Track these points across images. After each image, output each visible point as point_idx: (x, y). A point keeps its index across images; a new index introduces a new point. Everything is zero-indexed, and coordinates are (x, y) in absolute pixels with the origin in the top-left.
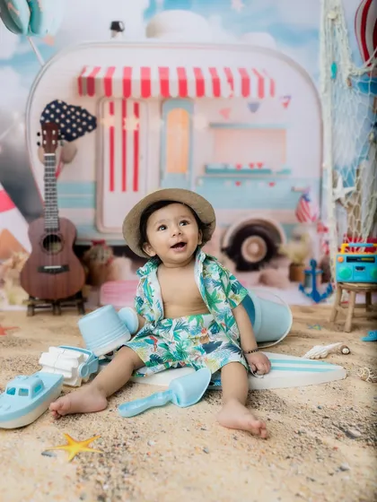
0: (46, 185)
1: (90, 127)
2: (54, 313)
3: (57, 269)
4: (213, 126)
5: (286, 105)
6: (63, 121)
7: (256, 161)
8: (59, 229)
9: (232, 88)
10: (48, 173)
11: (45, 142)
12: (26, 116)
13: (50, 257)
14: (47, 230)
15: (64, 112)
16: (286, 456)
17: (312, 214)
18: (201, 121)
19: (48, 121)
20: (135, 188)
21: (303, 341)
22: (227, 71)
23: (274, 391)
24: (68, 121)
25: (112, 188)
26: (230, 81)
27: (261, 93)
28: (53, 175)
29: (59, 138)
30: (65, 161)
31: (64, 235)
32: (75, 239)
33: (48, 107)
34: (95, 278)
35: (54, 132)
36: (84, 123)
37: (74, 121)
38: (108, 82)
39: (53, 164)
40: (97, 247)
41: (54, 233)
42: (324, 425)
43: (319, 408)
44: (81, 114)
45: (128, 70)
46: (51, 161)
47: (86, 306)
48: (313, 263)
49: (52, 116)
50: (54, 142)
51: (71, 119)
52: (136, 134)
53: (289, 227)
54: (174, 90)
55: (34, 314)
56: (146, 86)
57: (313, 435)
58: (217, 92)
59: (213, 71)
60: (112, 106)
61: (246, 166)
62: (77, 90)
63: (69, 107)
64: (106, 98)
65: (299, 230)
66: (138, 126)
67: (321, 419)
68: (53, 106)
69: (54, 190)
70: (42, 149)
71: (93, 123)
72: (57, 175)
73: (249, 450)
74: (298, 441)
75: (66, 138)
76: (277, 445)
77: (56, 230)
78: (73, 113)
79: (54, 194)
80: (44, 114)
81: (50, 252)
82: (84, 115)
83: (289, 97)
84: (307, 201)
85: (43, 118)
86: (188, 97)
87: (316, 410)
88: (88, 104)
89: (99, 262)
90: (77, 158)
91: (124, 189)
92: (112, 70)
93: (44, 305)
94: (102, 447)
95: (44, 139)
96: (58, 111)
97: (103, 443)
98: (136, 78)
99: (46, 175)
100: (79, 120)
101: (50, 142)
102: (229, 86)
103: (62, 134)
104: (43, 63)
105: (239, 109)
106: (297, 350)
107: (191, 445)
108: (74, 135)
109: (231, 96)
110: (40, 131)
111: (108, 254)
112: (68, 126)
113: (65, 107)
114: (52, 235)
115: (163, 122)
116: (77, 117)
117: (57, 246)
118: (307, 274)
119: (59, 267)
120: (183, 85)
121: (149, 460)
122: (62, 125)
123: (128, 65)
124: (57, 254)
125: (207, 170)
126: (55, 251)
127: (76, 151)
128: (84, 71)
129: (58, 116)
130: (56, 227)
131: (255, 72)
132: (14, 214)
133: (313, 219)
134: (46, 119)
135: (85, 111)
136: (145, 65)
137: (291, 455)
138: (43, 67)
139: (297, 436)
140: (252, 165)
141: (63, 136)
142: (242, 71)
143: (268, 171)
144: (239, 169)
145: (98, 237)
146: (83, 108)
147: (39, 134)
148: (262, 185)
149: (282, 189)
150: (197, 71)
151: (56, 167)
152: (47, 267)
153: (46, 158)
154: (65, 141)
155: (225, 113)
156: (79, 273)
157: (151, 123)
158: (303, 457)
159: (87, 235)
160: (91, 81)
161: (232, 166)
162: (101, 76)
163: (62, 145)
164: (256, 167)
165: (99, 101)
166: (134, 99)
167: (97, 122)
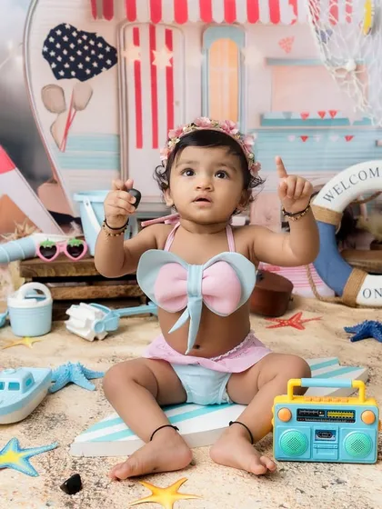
1: (109, 62)
4: (270, 61)
6: (72, 52)
7: (327, 109)
9: (295, 10)
12: (25, 46)
15: (72, 40)
18: (254, 57)
19: (52, 53)
24: (79, 53)
25: (139, 144)
30: (77, 107)
33: (52, 33)
36: (101, 56)
37: (86, 53)
44: (96, 44)
49: (58, 46)
51: (82, 50)
52: (169, 72)
54: (218, 14)
58: (275, 17)
60: (136, 32)
61: (314, 115)
62: (90, 10)
63: (81, 34)
64: (129, 23)
66: (171, 61)
68: (59, 33)
71: (110, 57)
72: (68, 125)
75: (76, 77)
78: (86, 43)
80: (47, 43)
82: (100, 45)
85: (46, 49)
86: (236, 23)
88: (105, 30)
90: (92, 102)
91: (155, 145)
96: (66, 39)
102: (291, 7)
108: (88, 72)
109: (294, 21)
112: (80, 59)
113: (74, 34)
115: (204, 57)
116: (91, 48)
122: (72, 59)
125: (263, 120)
127: (90, 95)
132: (15, 176)
134: (49, 51)
135: (101, 40)
140: (322, 114)
141: (73, 74)
143: (344, 121)
144: (305, 118)
146: (98, 35)
148: (332, 142)
151: (67, 114)
154: (76, 81)
155: (286, 44)
157: (188, 58)
161: (296, 116)
164: (328, 116)
165: (118, 27)
166: (165, 25)
167: (118, 55)
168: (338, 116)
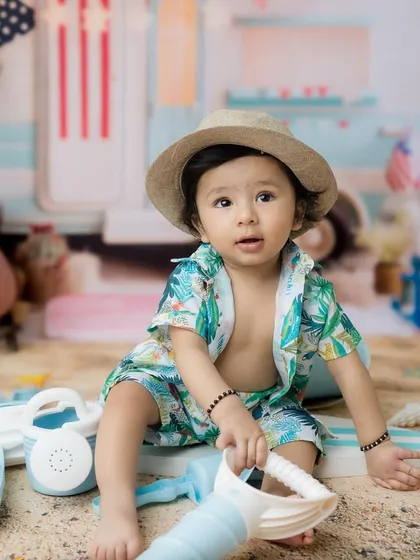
1: (24, 26)
7: (314, 82)
17: (414, 177)
20: (105, 133)
25: (64, 132)
34: (33, 292)
36: (14, 20)
40: (40, 235)
44: (9, 3)
47: (21, 338)
48: (416, 263)
52: (105, 39)
53: (373, 199)
61: (297, 93)
65: (390, 204)
66: (108, 23)
71: (30, 18)
82: (13, 5)
84: (406, 152)
87: (398, 514)
89: (43, 262)
91: (85, 133)
100: (4, 15)
111: (59, 248)
116: (1, 8)
118: (406, 282)
125: (230, 100)
133: (417, 184)
139: (360, 557)
140: (308, 91)
143: (337, 102)
144: (285, 98)
145: (40, 219)
148: (326, 126)
149: (361, 132)
157: (130, 19)
159: (22, 214)
161: (274, 93)
164: (315, 94)
167: (36, 17)
168: (329, 94)
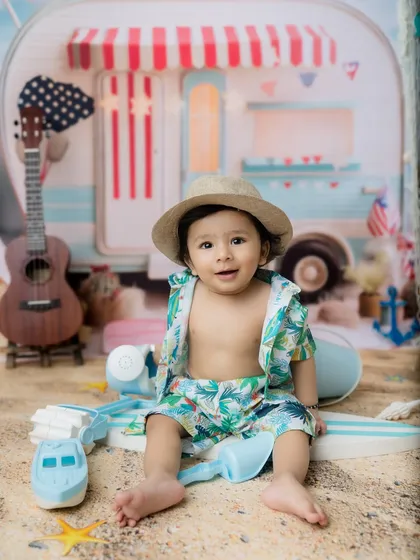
0: (28, 192)
1: (86, 112)
2: (41, 364)
3: (44, 305)
4: (252, 106)
5: (352, 74)
6: (48, 104)
7: (311, 152)
8: (46, 251)
9: (278, 53)
10: (30, 175)
11: (25, 134)
13: (35, 288)
14: (31, 253)
15: (48, 91)
16: (351, 545)
17: (390, 225)
18: (235, 101)
19: (28, 105)
20: (148, 194)
21: (378, 397)
22: (271, 30)
23: (337, 463)
24: (56, 104)
25: (116, 194)
26: (275, 43)
27: (317, 60)
28: (36, 178)
29: (43, 127)
30: (53, 158)
31: (54, 259)
32: (69, 265)
33: (28, 85)
34: (96, 316)
35: (37, 120)
36: (78, 107)
37: (62, 104)
38: (108, 50)
39: (36, 163)
40: (99, 274)
41: (40, 257)
42: (403, 505)
43: (396, 484)
44: (73, 94)
45: (135, 33)
46: (34, 160)
47: (85, 354)
48: (393, 292)
49: (34, 98)
50: (37, 133)
51: (59, 101)
52: (148, 120)
53: (358, 243)
54: (198, 59)
55: (15, 365)
56: (160, 53)
57: (387, 518)
58: (257, 59)
59: (251, 30)
60: (114, 82)
61: (298, 161)
62: (65, 62)
63: (57, 85)
64: (107, 72)
65: (371, 247)
66: (150, 109)
67: (398, 497)
68: (35, 85)
69: (38, 198)
70: (22, 144)
71: (89, 106)
72: (42, 177)
73: (301, 538)
74: (367, 526)
75: (53, 128)
76: (340, 532)
77: (42, 252)
78: (62, 94)
79: (39, 204)
80: (22, 95)
81: (35, 282)
82: (77, 96)
83: (357, 64)
84: (383, 206)
86: (216, 68)
87: (393, 487)
88: (82, 80)
89: (101, 295)
90: (68, 153)
91: (133, 195)
92: (113, 33)
93: (30, 353)
94: (107, 535)
95: (24, 128)
96: (42, 90)
97: (109, 531)
98: (146, 43)
99: (28, 179)
100: (70, 103)
101: (31, 134)
102: (272, 50)
103: (48, 121)
104: (19, 24)
105: (288, 82)
106: (369, 408)
107: (224, 533)
108: (64, 123)
109: (276, 64)
110: (18, 118)
111: (113, 284)
112: (56, 111)
113: (51, 86)
114: (37, 260)
115: (184, 103)
116: (67, 98)
117: (45, 274)
118: (384, 307)
119: (47, 302)
120: (210, 51)
121: (169, 551)
122: (48, 110)
123: (135, 25)
124: (43, 285)
125: (245, 167)
126: (41, 281)
127: (66, 146)
128: (75, 34)
129: (41, 97)
130: (43, 248)
131: (310, 31)
133: (392, 231)
134: (25, 102)
135: (78, 90)
136: (159, 25)
137: (357, 545)
138: (20, 31)
139: (366, 520)
140: (306, 159)
141: (49, 125)
142: (291, 29)
143: (330, 167)
144: (288, 165)
145: (99, 261)
146: (75, 86)
147: (16, 123)
148: (321, 186)
149: (348, 191)
150: (230, 31)
151: (40, 167)
152: (31, 303)
153: (28, 155)
154: (52, 132)
155: (268, 87)
156: (74, 309)
157: (167, 105)
158: (372, 547)
159: (85, 259)
160: (85, 49)
161: (279, 161)
162: (98, 41)
163: (48, 137)
164: (312, 162)
165: (96, 76)
166: (144, 72)
167: (95, 105)
168: (322, 162)
